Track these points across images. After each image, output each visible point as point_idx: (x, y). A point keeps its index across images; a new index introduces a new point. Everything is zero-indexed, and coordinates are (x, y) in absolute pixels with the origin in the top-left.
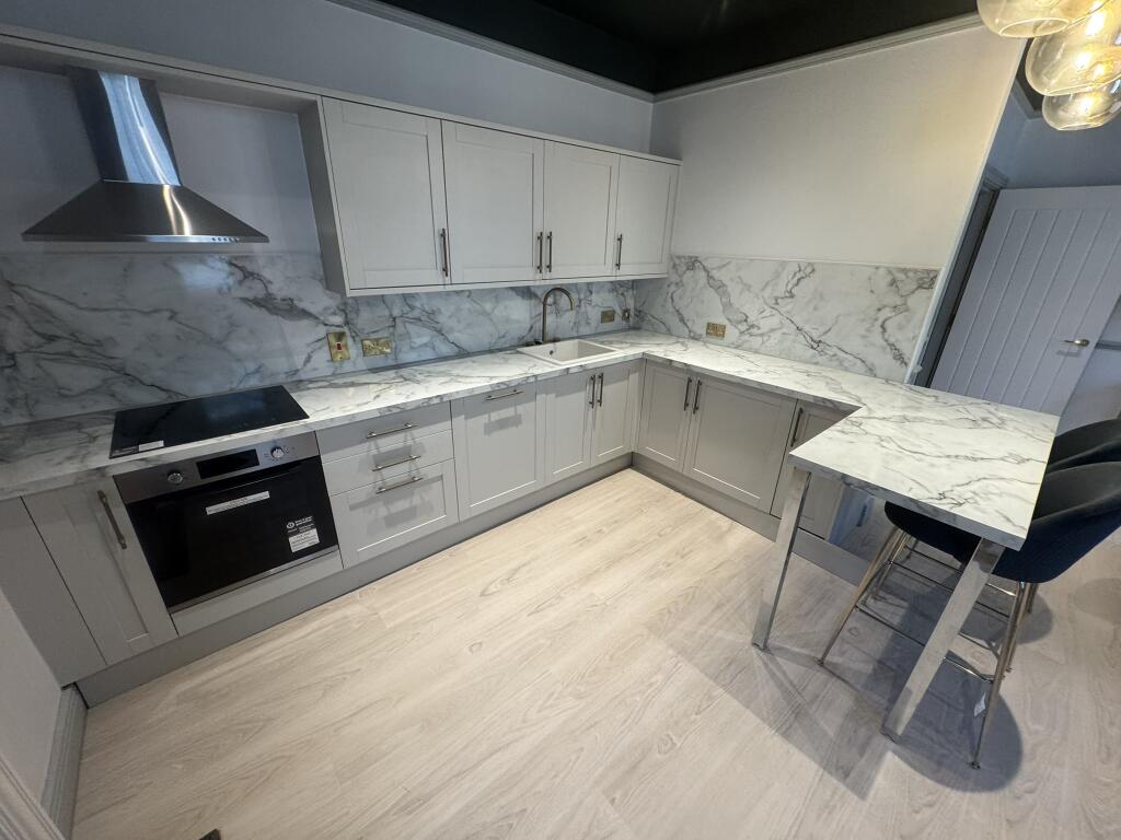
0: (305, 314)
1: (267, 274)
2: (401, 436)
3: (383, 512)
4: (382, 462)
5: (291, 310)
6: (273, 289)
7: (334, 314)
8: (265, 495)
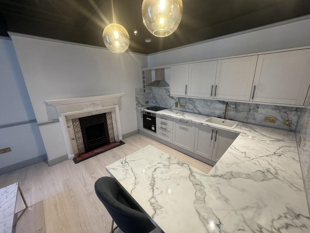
0: (173, 98)
1: (170, 92)
2: (165, 120)
3: (162, 131)
4: (162, 123)
8: (151, 119)
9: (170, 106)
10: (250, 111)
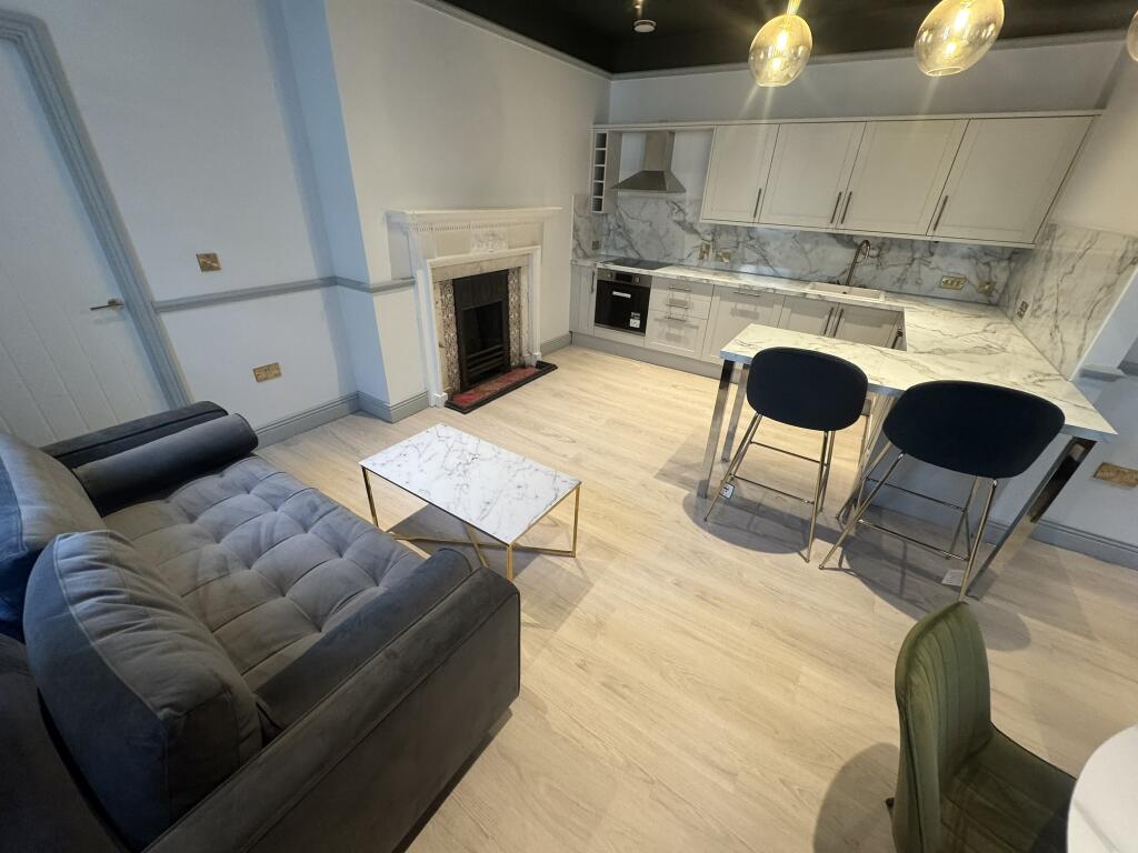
0: (696, 232)
1: (687, 210)
2: (685, 294)
3: (667, 329)
4: (673, 303)
5: (691, 229)
6: (687, 218)
8: (629, 296)
9: (679, 257)
10: (910, 264)
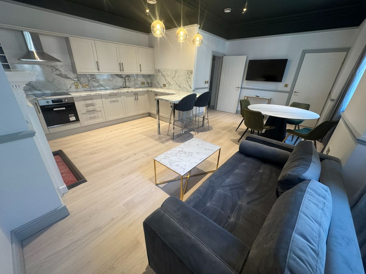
2: (91, 101)
3: (89, 116)
4: (87, 105)
5: (66, 77)
6: (62, 72)
7: (75, 78)
